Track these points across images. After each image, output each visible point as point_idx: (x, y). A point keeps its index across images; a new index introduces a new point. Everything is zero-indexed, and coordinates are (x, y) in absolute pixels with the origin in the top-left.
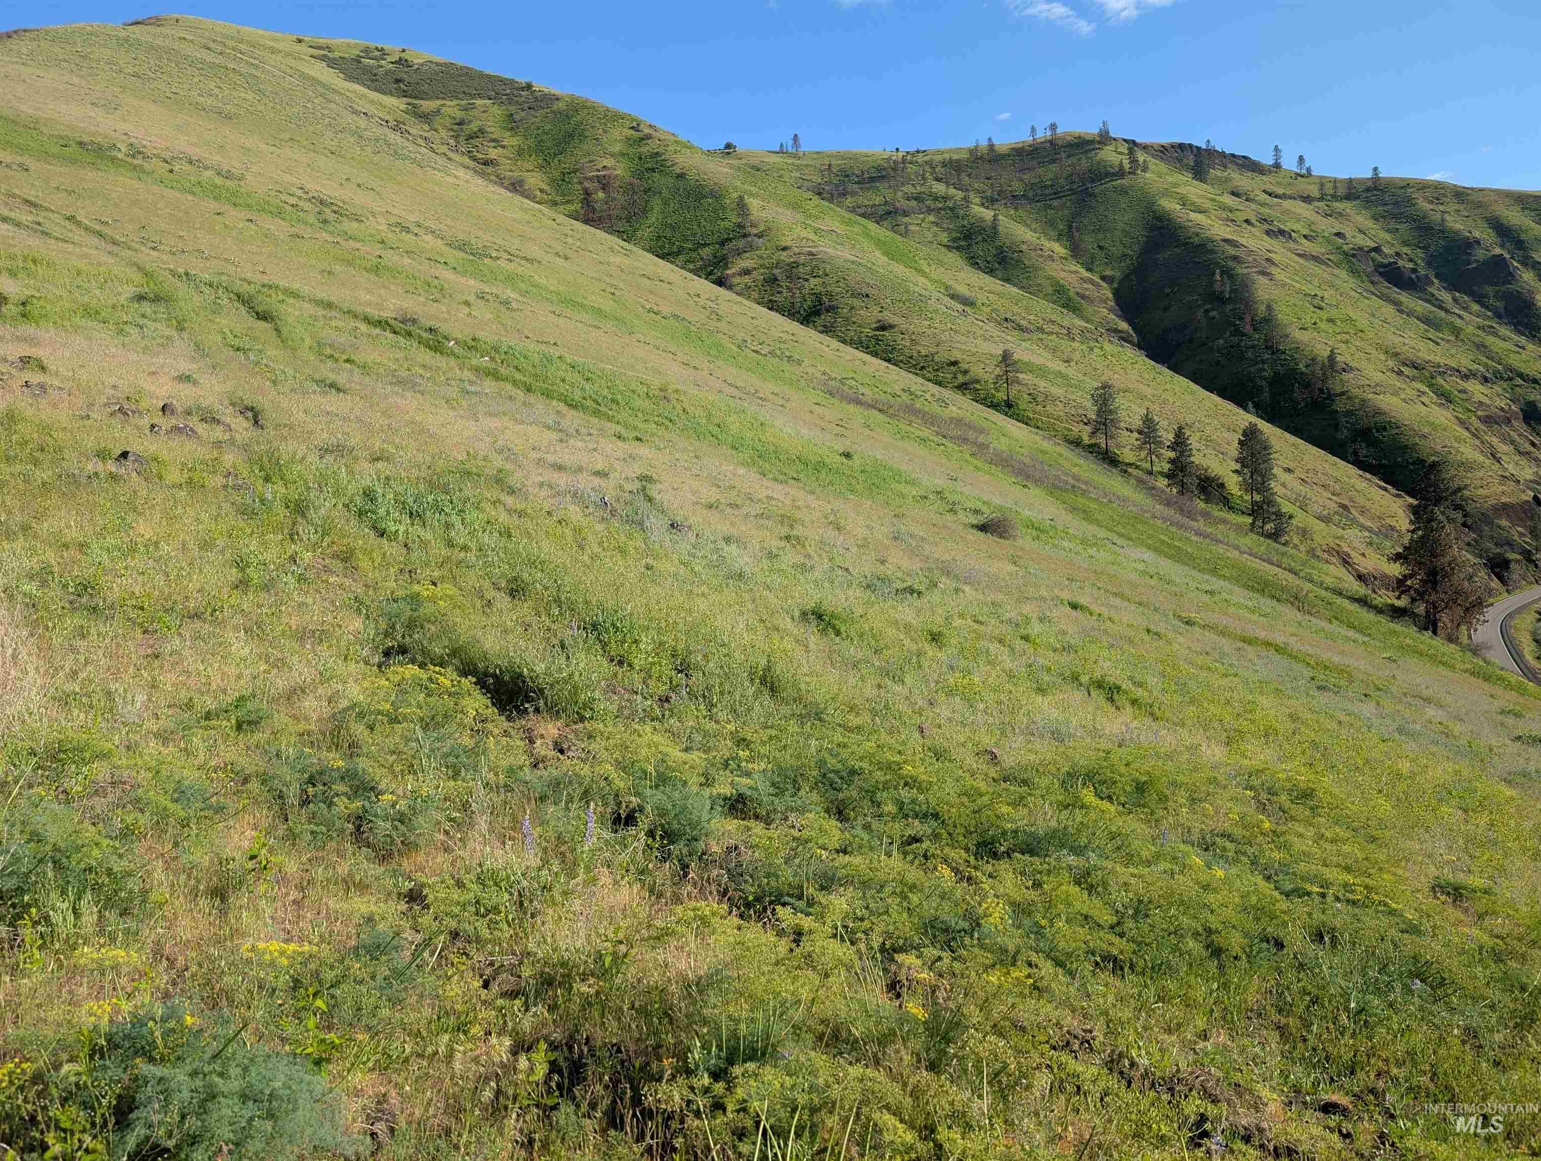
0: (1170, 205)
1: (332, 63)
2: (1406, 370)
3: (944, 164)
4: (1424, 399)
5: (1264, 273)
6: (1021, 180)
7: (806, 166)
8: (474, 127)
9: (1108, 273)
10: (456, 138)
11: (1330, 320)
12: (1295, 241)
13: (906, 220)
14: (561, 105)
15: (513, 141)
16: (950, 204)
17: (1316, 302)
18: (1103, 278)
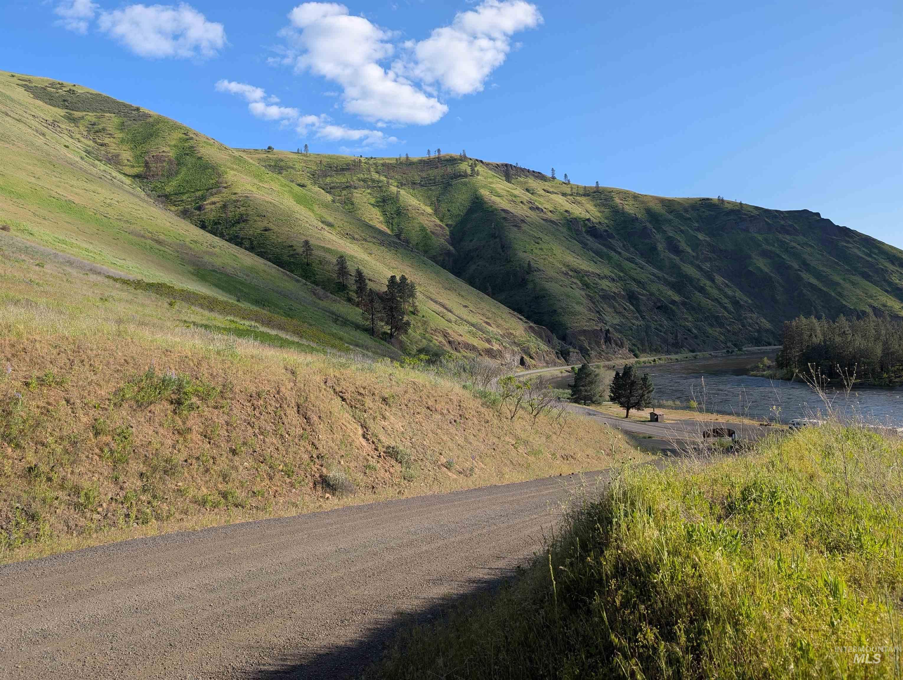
0: (484, 193)
1: (27, 88)
2: (570, 273)
3: (383, 165)
4: (574, 286)
5: (516, 226)
6: (419, 175)
7: (310, 161)
8: (100, 127)
9: (450, 223)
10: (89, 131)
11: (541, 249)
12: (545, 213)
13: (356, 191)
14: (151, 120)
15: (120, 135)
16: (380, 185)
17: (537, 240)
18: (447, 225)
